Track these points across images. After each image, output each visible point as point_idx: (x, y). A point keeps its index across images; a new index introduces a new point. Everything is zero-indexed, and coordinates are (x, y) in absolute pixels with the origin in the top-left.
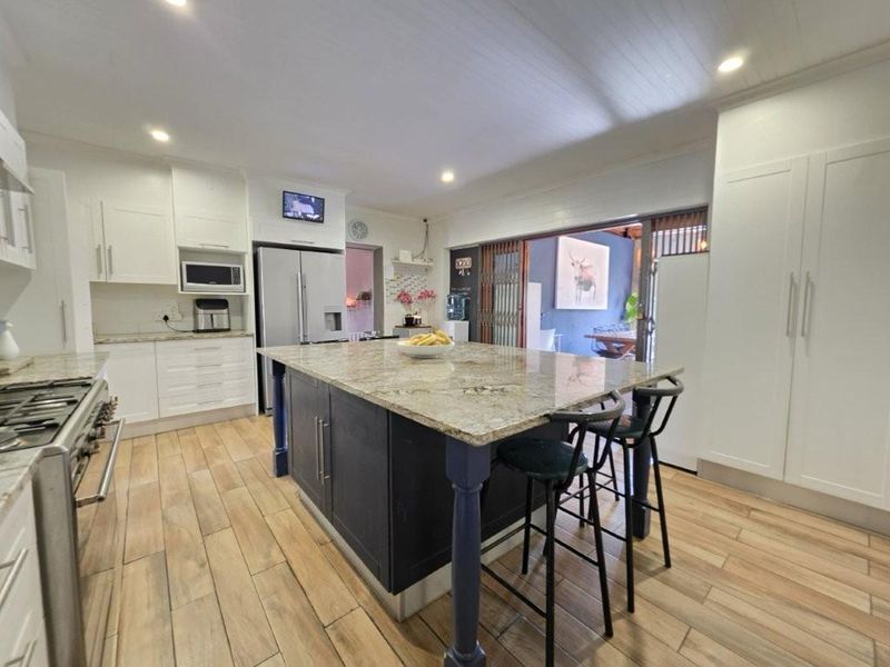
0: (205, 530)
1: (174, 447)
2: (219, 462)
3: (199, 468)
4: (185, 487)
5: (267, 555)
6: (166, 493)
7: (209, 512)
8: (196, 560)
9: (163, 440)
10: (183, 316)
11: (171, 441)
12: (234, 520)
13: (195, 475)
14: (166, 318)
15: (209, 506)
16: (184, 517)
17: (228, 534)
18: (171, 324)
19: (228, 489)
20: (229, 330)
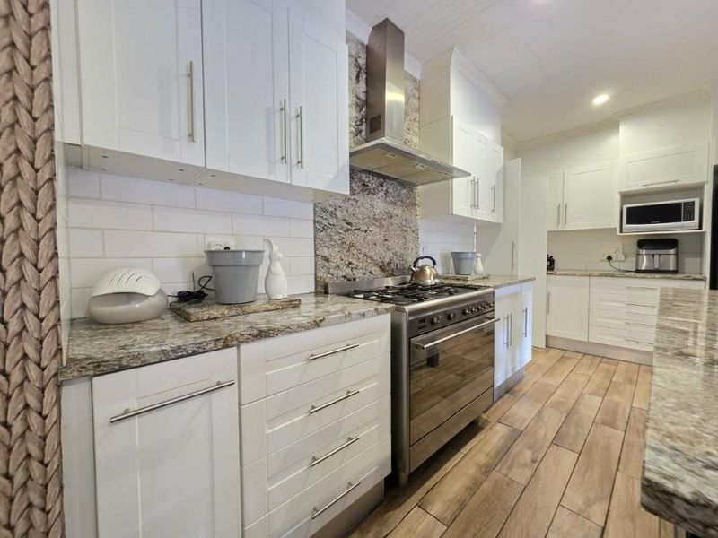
0: (558, 440)
1: (589, 370)
2: (616, 398)
3: (594, 393)
4: (572, 401)
5: (589, 504)
6: (556, 397)
7: (572, 431)
8: (533, 453)
9: (587, 361)
10: (626, 257)
11: (592, 363)
12: (586, 451)
13: (587, 396)
14: (609, 258)
15: (577, 425)
16: (553, 421)
17: (572, 457)
18: (615, 264)
19: (605, 423)
20: (675, 272)
